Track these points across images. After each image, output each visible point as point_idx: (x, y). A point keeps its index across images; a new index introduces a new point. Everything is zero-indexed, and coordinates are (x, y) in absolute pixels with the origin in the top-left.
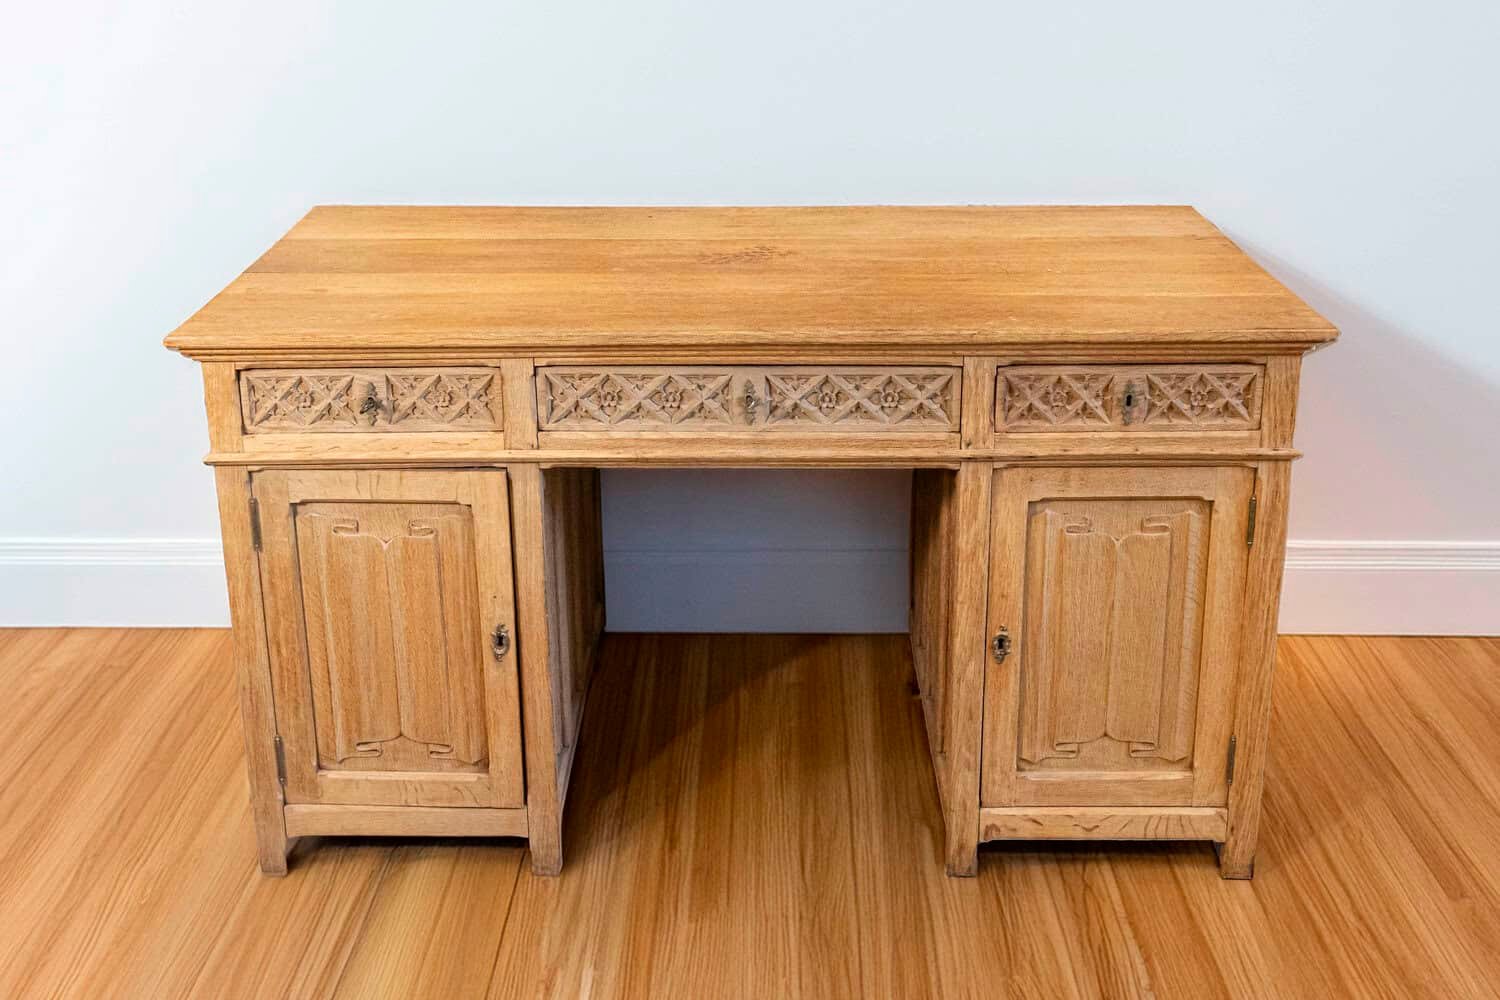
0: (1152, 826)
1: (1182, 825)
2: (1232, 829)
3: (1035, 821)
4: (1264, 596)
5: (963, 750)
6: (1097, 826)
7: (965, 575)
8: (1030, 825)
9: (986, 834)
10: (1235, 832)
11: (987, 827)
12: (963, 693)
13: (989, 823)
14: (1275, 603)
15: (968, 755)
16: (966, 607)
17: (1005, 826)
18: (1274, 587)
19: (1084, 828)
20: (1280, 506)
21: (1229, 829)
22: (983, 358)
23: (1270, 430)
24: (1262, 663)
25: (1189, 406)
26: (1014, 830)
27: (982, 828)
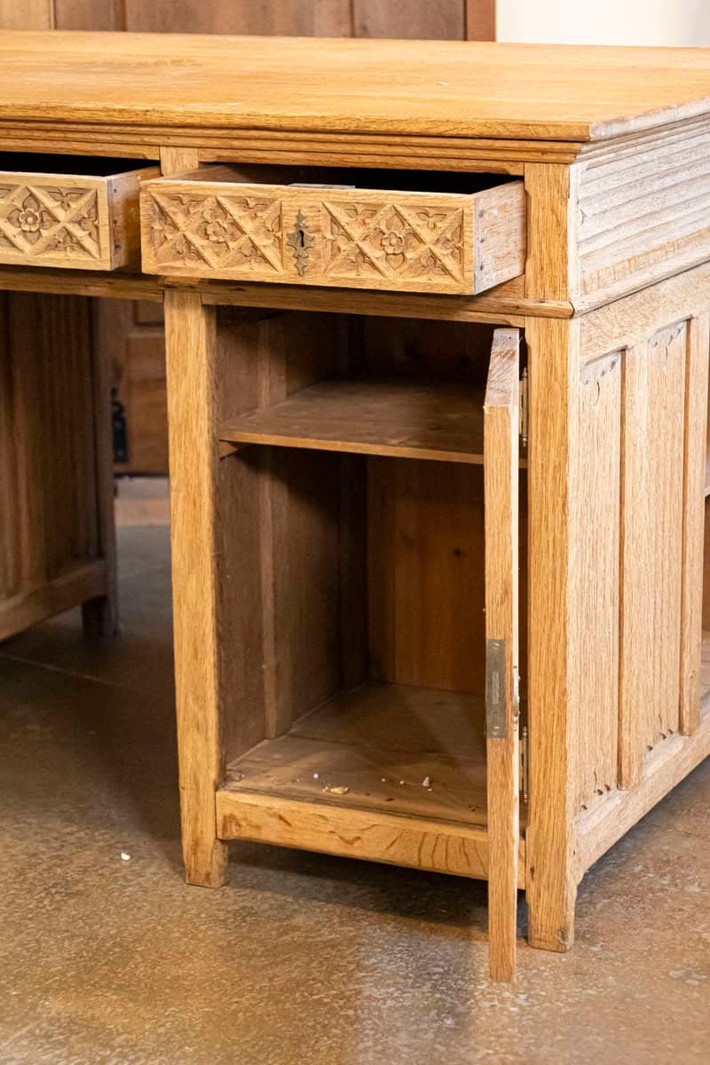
0: (427, 849)
1: (466, 855)
2: (532, 870)
3: (281, 818)
6: (359, 838)
7: (177, 450)
8: (280, 826)
9: (224, 829)
10: (536, 875)
11: (225, 818)
12: (185, 619)
13: (227, 811)
14: (561, 533)
17: (246, 819)
18: (559, 508)
19: (342, 839)
20: (557, 387)
21: (528, 870)
22: (181, 150)
23: (535, 273)
24: (553, 620)
25: (383, 253)
26: (258, 827)
27: (220, 818)
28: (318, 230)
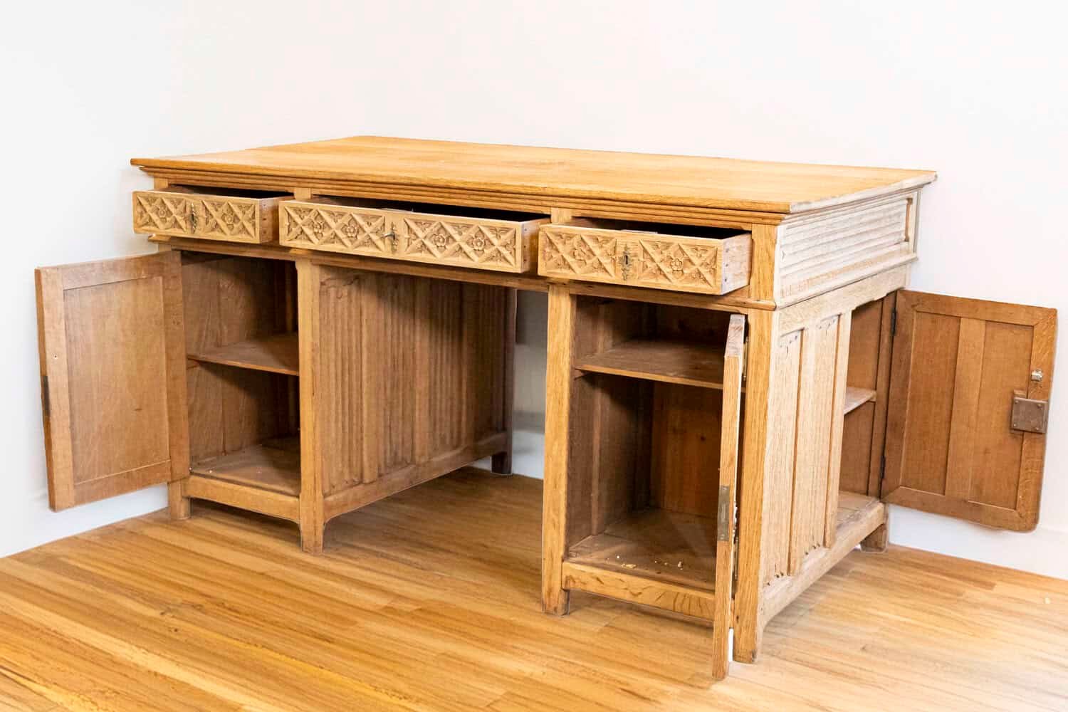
0: (679, 601)
2: (738, 618)
3: (598, 579)
4: (755, 422)
5: (551, 512)
6: (641, 593)
8: (596, 583)
9: (566, 582)
10: (739, 621)
11: (567, 577)
13: (568, 574)
15: (554, 516)
16: (552, 398)
17: (578, 579)
19: (631, 593)
20: (764, 349)
21: (735, 618)
22: (562, 210)
23: (755, 284)
25: (671, 270)
26: (584, 584)
27: (564, 577)
28: (636, 256)
